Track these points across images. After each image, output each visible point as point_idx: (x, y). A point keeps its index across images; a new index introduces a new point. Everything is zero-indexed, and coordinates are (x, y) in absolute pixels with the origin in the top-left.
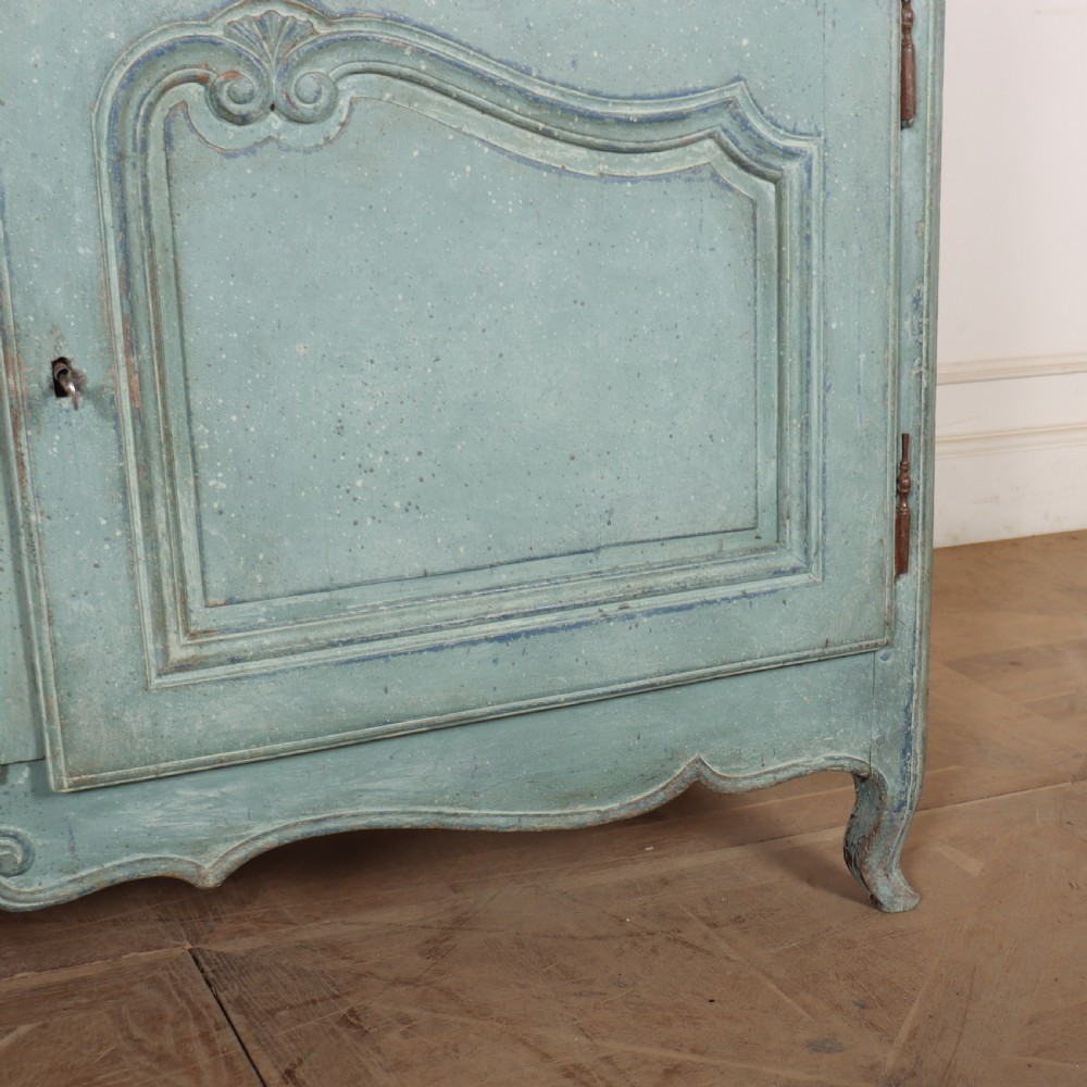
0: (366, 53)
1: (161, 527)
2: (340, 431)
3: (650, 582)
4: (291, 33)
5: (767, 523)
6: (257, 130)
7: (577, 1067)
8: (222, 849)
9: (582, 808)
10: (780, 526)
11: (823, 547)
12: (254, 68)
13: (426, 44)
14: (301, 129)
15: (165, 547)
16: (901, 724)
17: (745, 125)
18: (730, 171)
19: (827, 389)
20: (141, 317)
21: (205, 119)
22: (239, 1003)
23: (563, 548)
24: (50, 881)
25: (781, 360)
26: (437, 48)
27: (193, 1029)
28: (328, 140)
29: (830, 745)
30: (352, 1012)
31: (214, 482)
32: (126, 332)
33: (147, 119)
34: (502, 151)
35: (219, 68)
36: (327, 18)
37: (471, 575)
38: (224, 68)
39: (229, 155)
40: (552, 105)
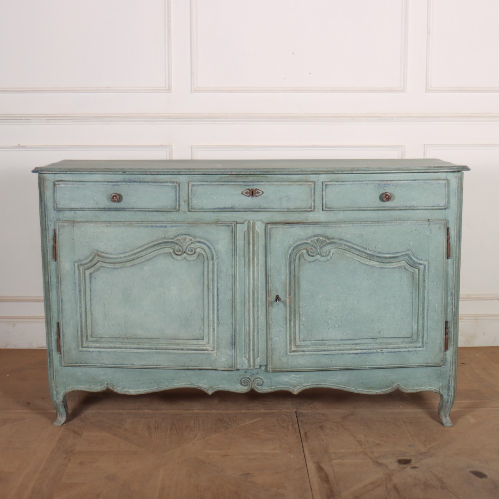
0: (335, 245)
1: (292, 326)
2: (327, 312)
3: (388, 346)
4: (322, 242)
5: (415, 337)
6: (316, 258)
7: (361, 441)
8: (299, 387)
9: (373, 391)
10: (417, 338)
11: (427, 343)
12: (315, 247)
13: (347, 244)
14: (323, 258)
15: (293, 329)
16: (447, 383)
17: (411, 258)
18: (408, 267)
19: (428, 310)
20: (292, 289)
21: (306, 256)
22: (301, 421)
23: (369, 337)
24: (266, 388)
25: (418, 304)
26: (349, 244)
27: (291, 423)
28: (328, 260)
29: (429, 385)
30: (322, 426)
31: (303, 319)
32: (289, 292)
33: (296, 255)
34: (361, 263)
35: (309, 247)
36: (329, 239)
37: (351, 341)
38: (310, 247)
39: (310, 262)
40: (371, 255)
